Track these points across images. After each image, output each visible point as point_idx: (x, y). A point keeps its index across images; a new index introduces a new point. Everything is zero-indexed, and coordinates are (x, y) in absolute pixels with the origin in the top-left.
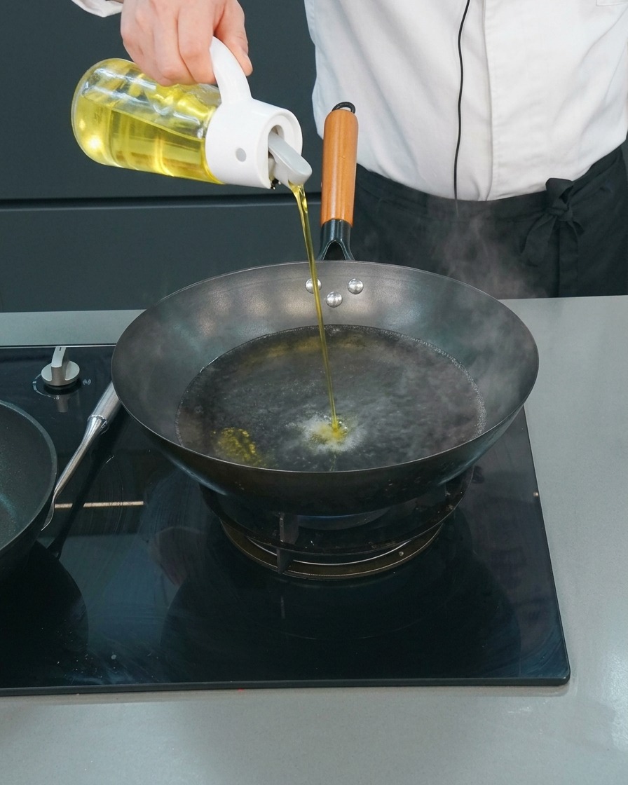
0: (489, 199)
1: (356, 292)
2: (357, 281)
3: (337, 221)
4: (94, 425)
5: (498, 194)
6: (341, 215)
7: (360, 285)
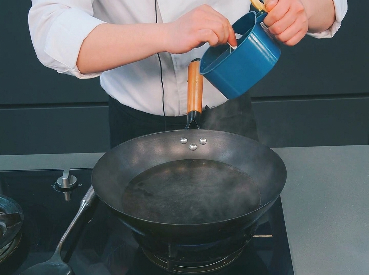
0: (180, 116)
1: (203, 144)
2: (204, 138)
3: (194, 112)
4: (84, 204)
5: (184, 113)
6: (194, 107)
7: (205, 140)
